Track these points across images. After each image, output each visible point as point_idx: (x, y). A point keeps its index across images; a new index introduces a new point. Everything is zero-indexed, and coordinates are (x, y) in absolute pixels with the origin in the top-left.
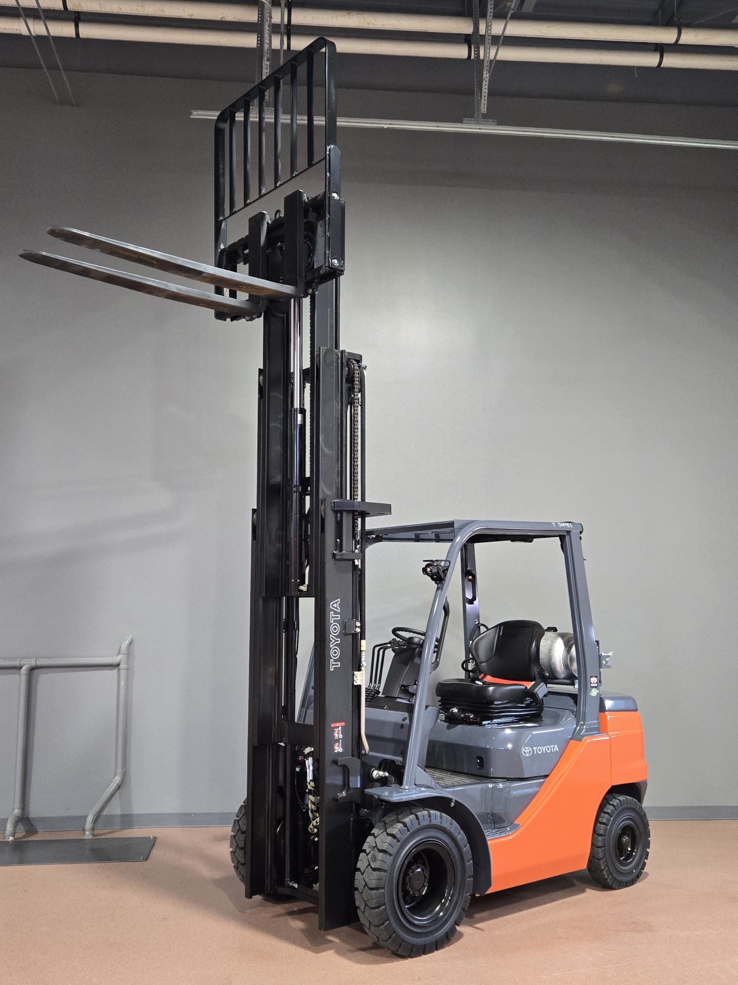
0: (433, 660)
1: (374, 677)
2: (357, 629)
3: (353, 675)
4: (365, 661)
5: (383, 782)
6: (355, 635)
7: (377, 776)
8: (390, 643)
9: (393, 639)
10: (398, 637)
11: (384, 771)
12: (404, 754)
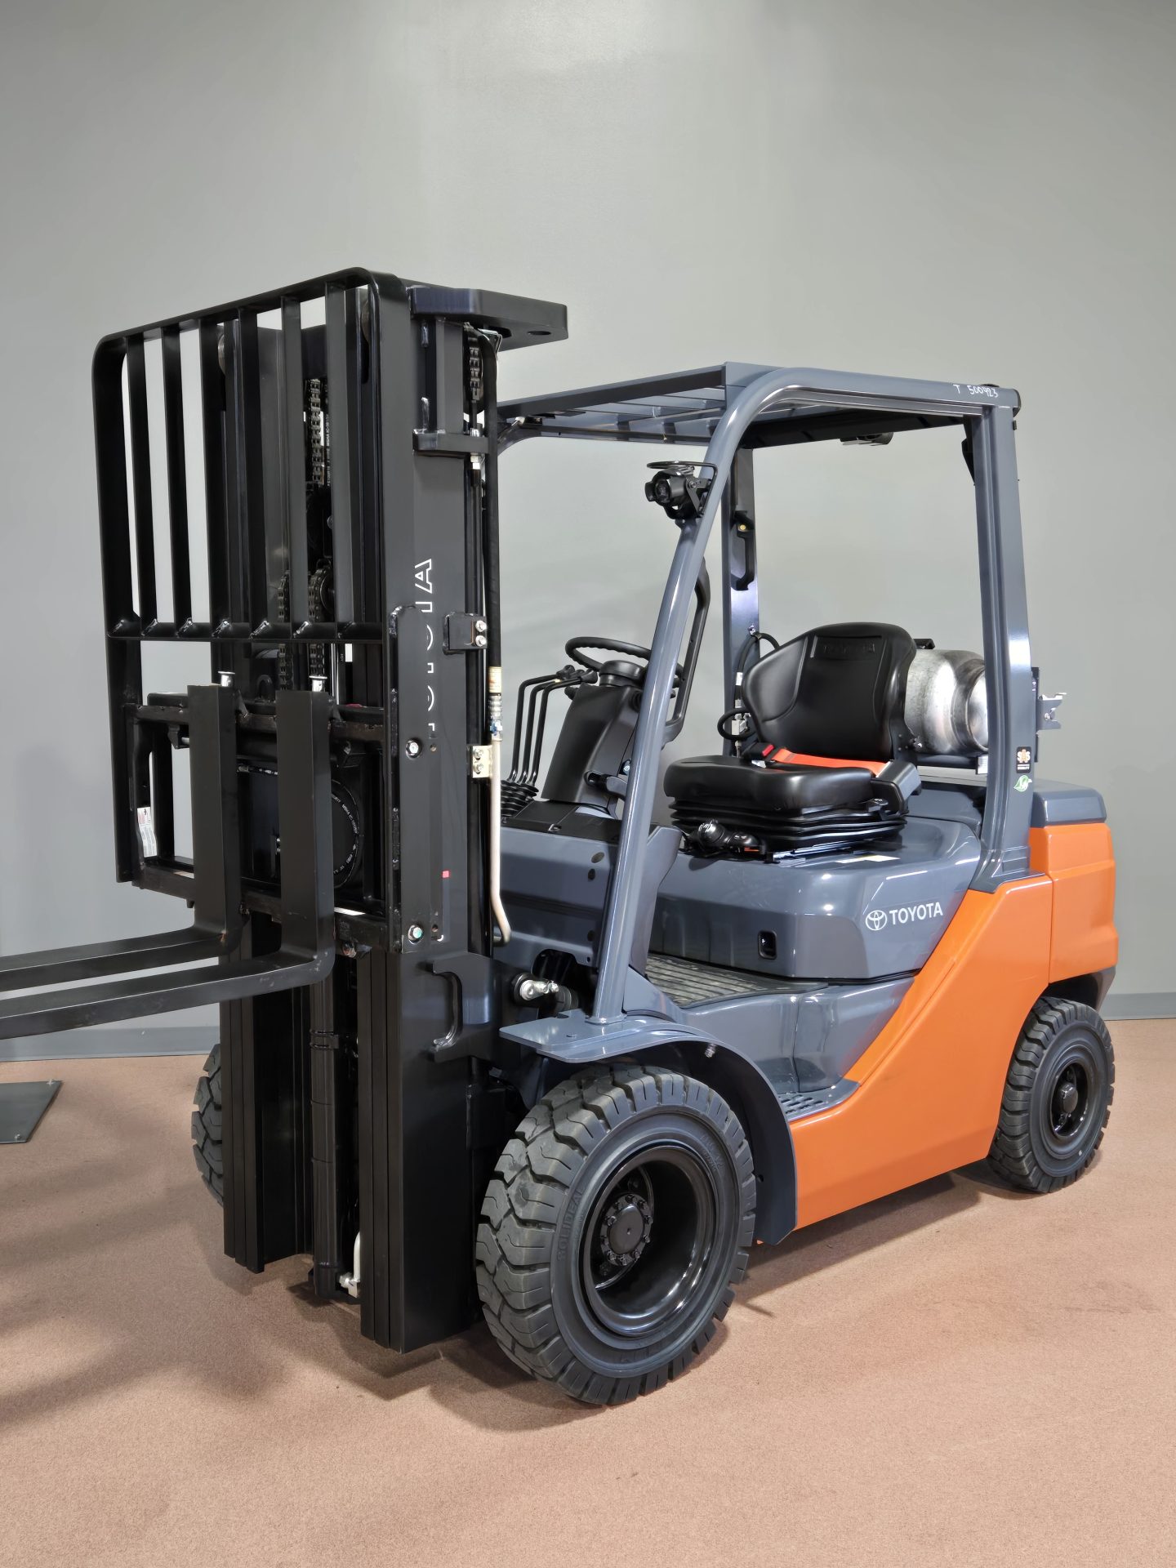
0: (670, 717)
1: (524, 753)
2: (478, 638)
3: (470, 754)
4: (500, 719)
5: (545, 1007)
6: (472, 654)
7: (531, 993)
8: (559, 675)
9: (568, 667)
10: (581, 662)
11: (547, 978)
12: (597, 938)
